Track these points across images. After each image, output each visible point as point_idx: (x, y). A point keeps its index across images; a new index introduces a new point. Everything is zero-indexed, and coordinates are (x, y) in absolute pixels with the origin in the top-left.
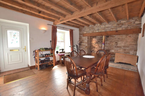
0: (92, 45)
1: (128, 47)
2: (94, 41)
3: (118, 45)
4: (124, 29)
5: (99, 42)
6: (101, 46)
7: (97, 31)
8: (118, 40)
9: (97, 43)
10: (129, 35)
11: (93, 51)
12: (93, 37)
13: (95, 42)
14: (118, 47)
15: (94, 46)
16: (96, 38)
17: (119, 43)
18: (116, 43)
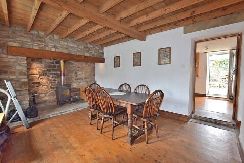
0: (32, 80)
1: (88, 78)
2: (37, 68)
3: (79, 77)
4: (91, 56)
5: (49, 71)
6: (53, 79)
7: (53, 50)
8: (78, 69)
9: (44, 73)
10: (89, 64)
11: (35, 92)
12: (33, 60)
13: (38, 70)
14: (78, 79)
15: (37, 80)
16: (41, 62)
17: (79, 73)
18: (76, 73)
